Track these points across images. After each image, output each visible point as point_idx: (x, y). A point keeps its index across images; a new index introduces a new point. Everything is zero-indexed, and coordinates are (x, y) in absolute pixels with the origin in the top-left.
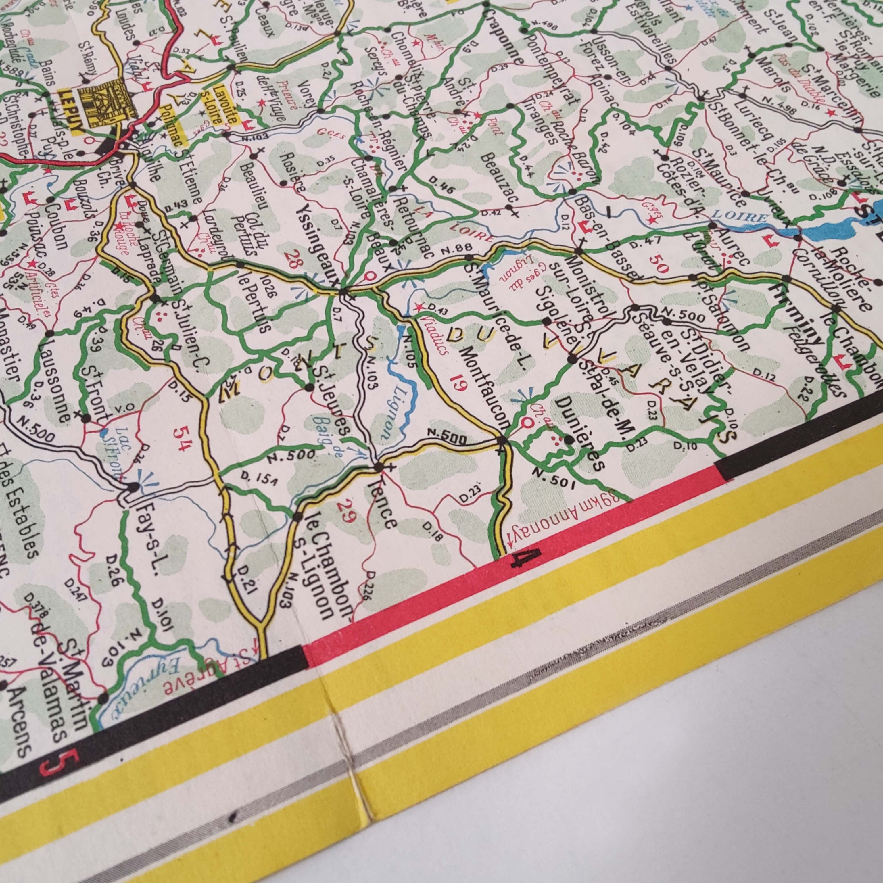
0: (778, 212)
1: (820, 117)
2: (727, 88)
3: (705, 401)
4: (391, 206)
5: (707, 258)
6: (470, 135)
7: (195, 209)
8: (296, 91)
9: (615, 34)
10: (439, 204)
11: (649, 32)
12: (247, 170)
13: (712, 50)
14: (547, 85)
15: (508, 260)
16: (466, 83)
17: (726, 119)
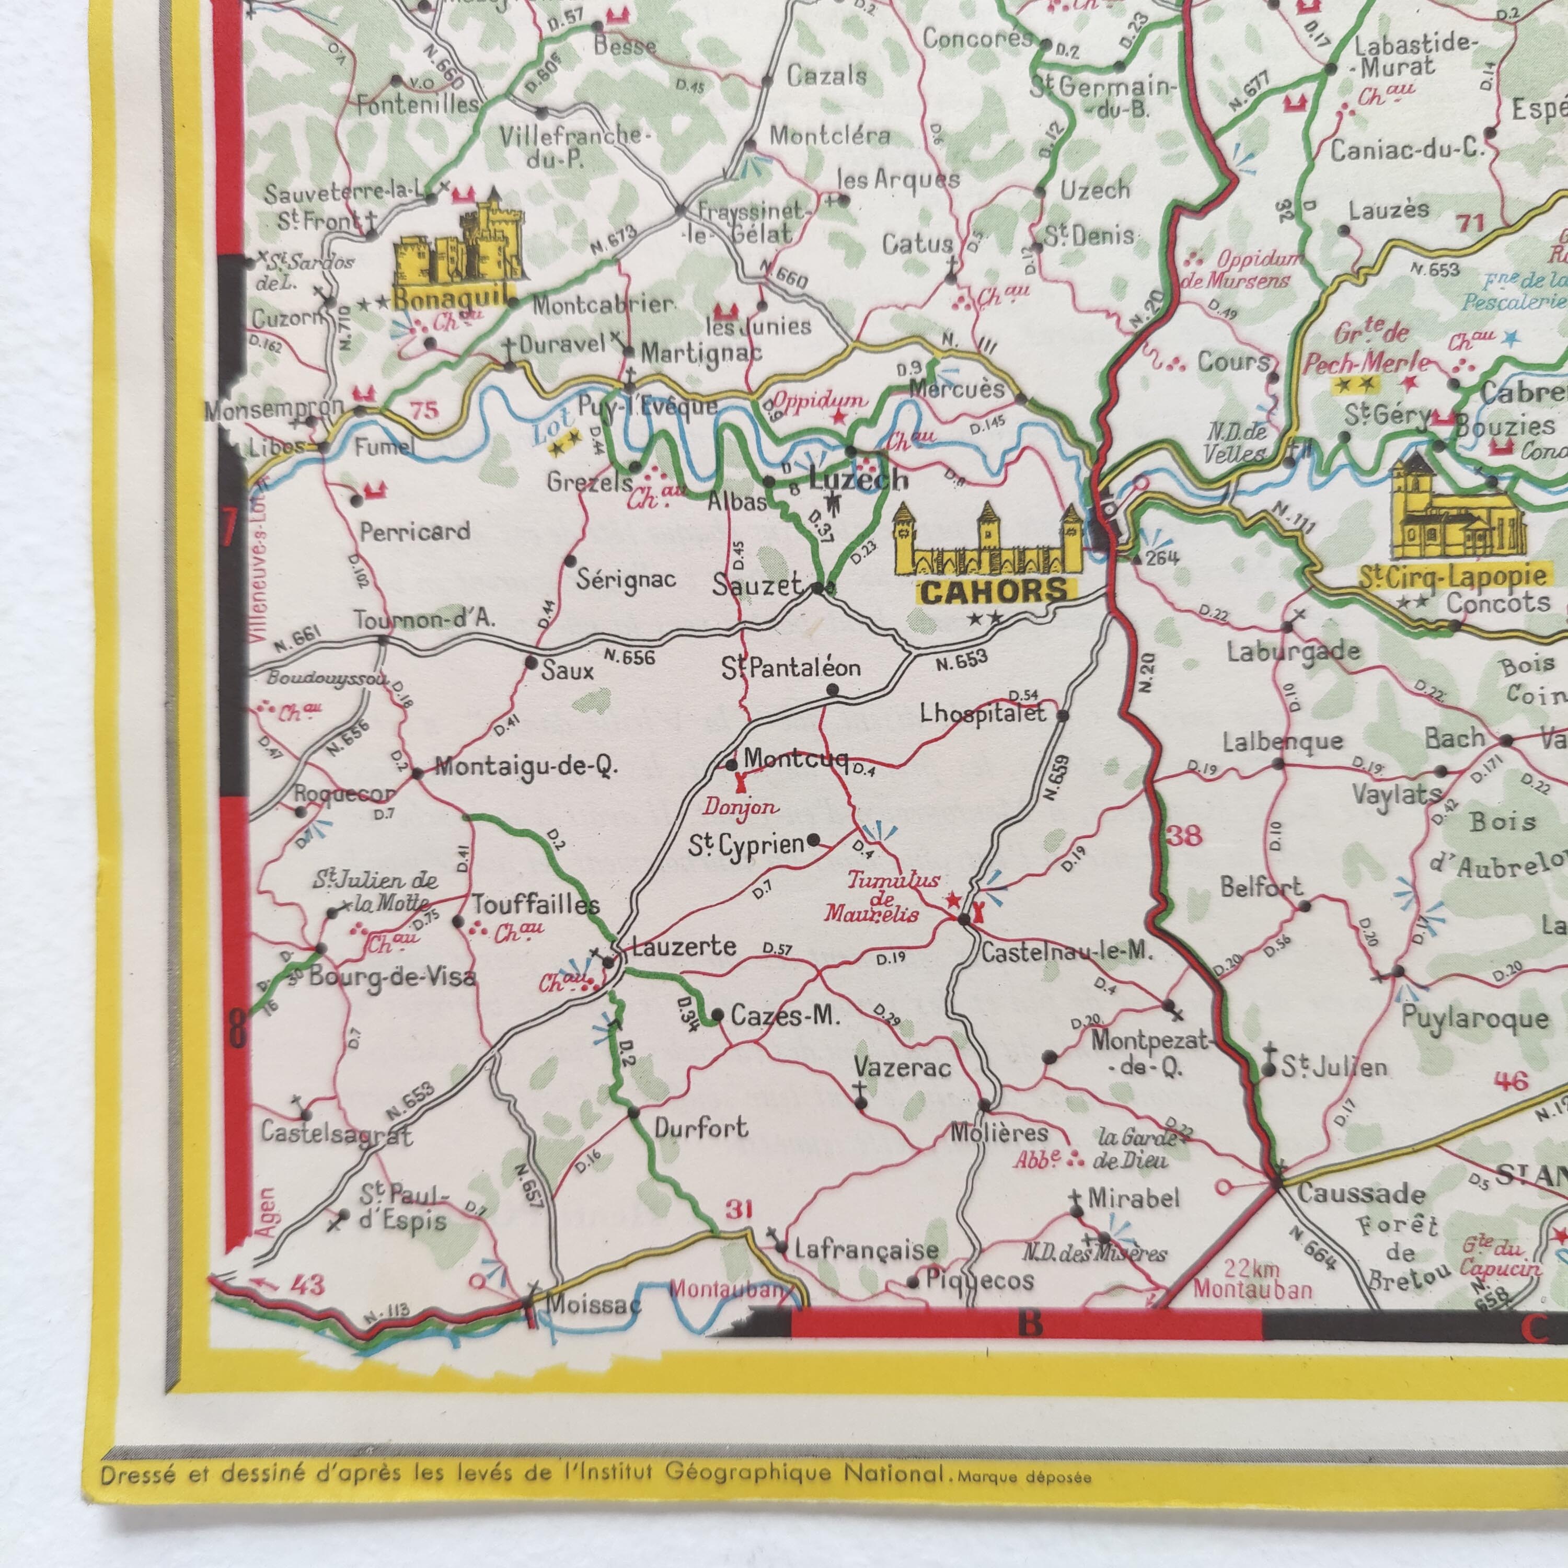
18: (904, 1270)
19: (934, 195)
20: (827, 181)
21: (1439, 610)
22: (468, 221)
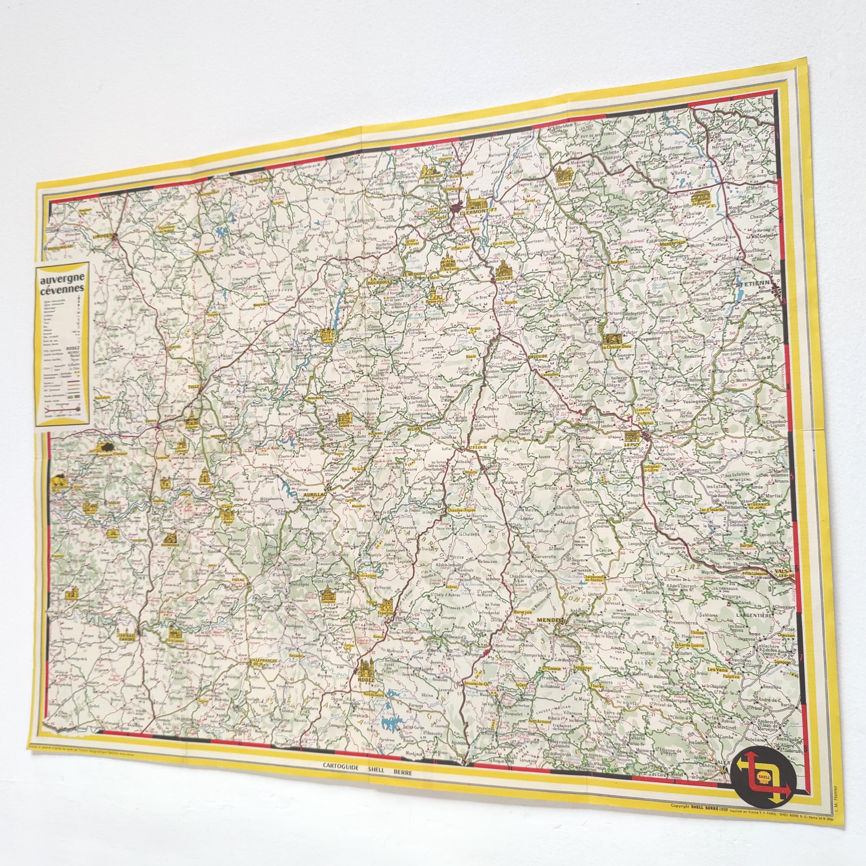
0: (729, 303)
1: (707, 280)
2: (689, 295)
3: (770, 340)
4: (691, 383)
5: (735, 323)
6: (677, 358)
7: (674, 425)
8: (646, 393)
9: (660, 312)
10: (695, 372)
11: (663, 305)
12: (667, 411)
13: (675, 293)
14: (669, 335)
15: (717, 363)
16: (660, 353)
17: (698, 300)
18: (115, 726)
19: (122, 588)
20: (111, 586)
21: (173, 645)
22: (73, 590)
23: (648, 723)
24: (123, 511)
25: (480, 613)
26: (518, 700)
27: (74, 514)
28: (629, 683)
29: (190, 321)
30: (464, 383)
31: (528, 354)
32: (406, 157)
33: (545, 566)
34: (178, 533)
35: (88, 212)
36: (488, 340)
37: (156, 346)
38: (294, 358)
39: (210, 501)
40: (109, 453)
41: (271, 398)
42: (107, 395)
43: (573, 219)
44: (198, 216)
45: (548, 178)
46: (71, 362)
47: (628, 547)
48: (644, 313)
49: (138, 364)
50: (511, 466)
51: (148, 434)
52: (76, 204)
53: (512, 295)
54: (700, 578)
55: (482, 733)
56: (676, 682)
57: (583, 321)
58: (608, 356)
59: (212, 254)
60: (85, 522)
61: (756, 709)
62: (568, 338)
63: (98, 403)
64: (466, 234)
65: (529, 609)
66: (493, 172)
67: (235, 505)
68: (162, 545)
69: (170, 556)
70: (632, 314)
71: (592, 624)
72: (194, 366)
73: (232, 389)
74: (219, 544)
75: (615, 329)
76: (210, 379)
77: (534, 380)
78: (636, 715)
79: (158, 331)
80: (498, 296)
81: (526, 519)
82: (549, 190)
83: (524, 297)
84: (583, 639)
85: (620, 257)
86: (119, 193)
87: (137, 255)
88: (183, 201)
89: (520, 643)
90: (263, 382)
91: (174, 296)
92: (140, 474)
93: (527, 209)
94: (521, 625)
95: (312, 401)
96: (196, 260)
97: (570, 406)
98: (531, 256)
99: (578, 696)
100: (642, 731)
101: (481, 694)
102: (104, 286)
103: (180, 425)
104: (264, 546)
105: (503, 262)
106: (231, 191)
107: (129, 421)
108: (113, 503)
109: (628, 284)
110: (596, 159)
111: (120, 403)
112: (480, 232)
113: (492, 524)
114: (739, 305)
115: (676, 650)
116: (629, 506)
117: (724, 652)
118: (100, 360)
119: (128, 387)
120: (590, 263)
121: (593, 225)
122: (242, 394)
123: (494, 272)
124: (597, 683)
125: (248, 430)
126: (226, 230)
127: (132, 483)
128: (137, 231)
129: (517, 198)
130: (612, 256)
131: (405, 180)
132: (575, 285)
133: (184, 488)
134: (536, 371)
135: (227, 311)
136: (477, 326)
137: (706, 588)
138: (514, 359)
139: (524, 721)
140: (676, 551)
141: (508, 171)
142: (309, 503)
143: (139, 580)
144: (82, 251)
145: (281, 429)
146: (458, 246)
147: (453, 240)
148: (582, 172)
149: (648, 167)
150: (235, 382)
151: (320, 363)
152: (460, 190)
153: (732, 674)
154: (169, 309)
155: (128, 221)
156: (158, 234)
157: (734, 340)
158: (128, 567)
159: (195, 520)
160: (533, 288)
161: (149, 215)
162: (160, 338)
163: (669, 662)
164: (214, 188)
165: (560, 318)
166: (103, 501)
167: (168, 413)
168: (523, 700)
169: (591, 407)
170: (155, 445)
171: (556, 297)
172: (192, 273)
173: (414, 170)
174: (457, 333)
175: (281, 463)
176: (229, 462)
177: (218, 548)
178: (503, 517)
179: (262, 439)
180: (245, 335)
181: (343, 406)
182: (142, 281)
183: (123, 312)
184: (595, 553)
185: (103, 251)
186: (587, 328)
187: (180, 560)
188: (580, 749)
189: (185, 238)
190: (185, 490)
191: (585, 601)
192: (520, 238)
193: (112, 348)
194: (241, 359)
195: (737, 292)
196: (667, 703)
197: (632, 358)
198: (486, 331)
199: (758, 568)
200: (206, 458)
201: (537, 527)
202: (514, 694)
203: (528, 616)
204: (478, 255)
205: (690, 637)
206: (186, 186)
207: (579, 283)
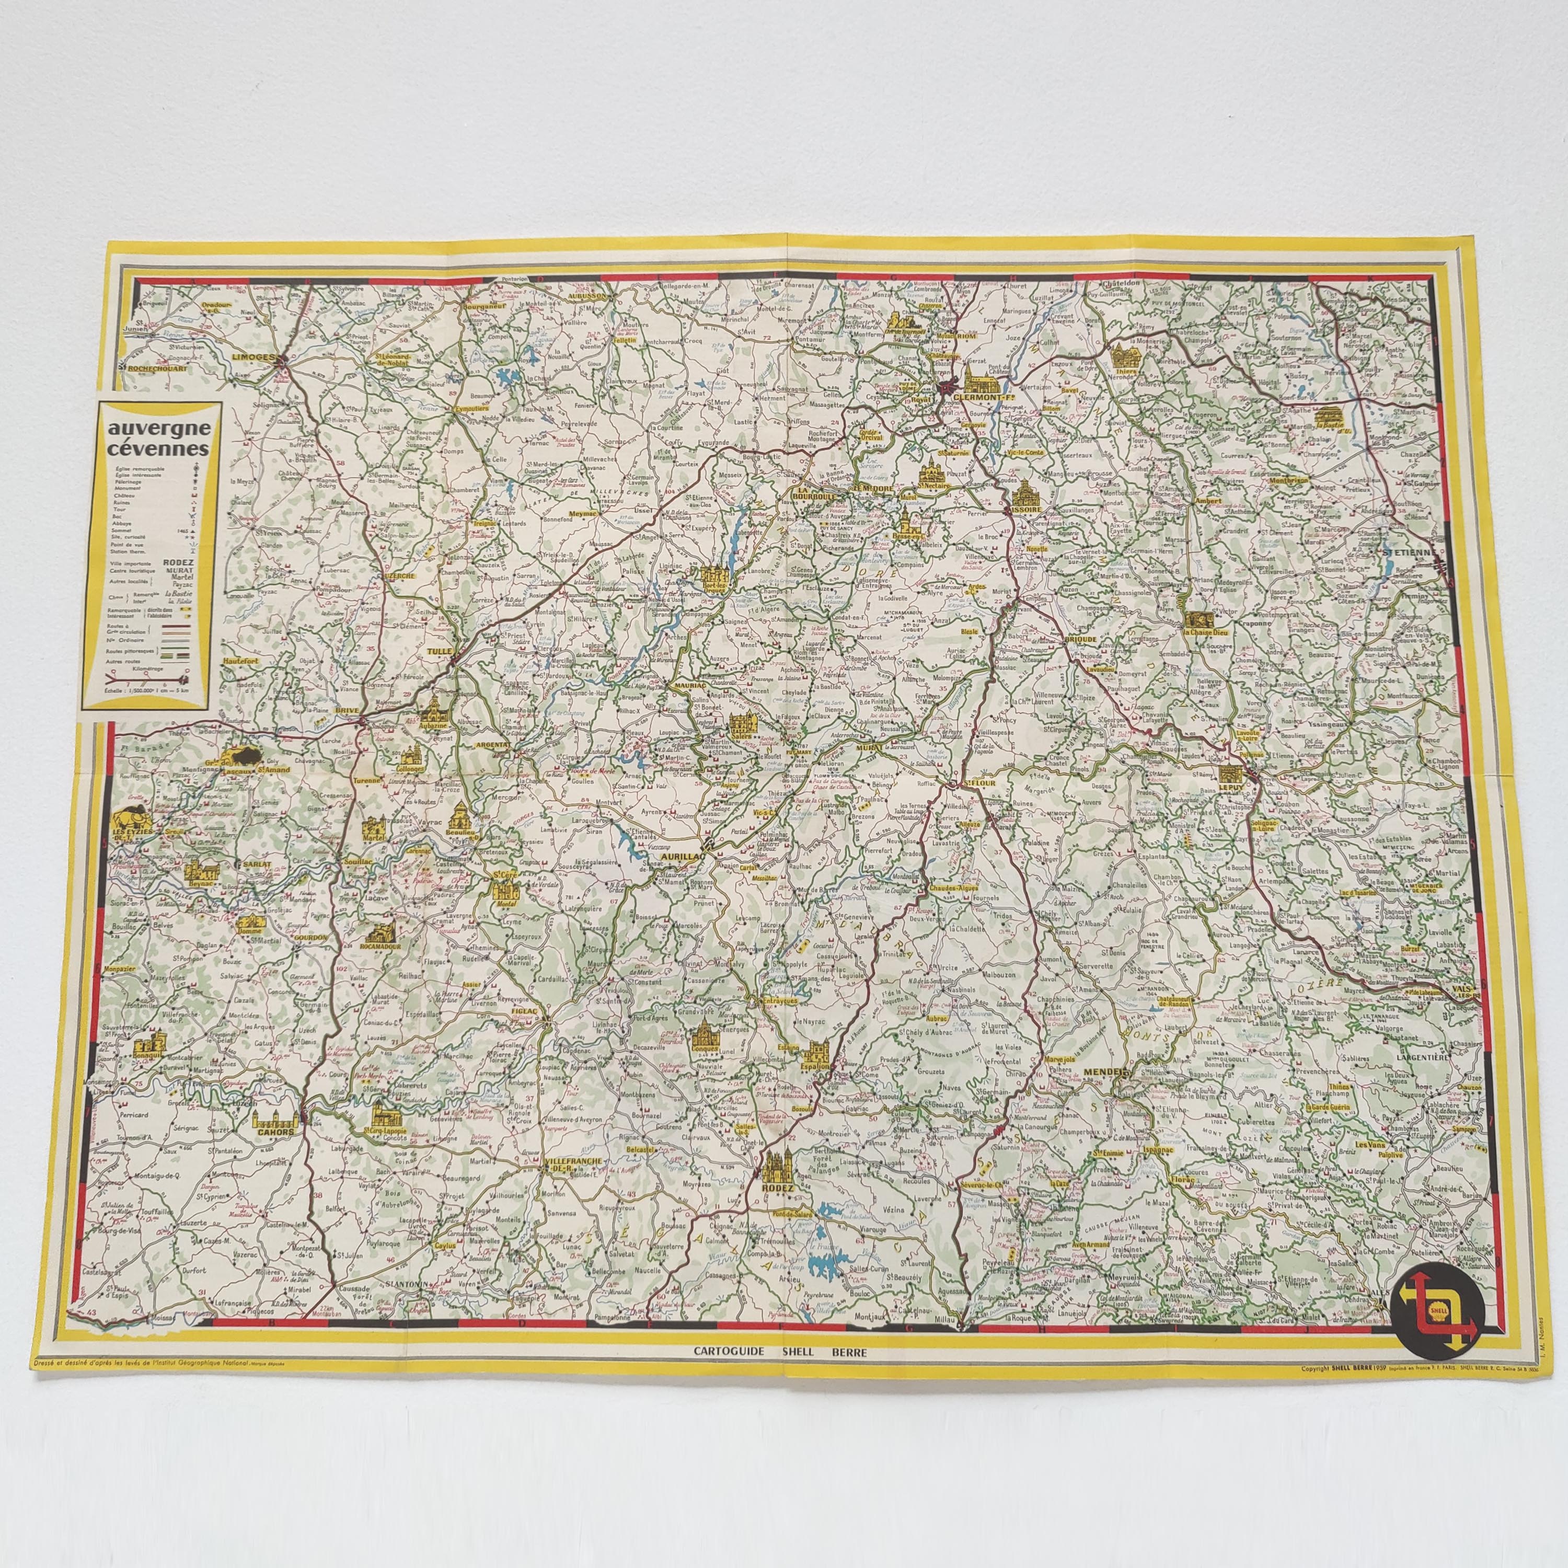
0: (1374, 578)
1: (1341, 541)
2: (1314, 561)
3: (1434, 638)
4: (1320, 695)
5: (1383, 609)
6: (1298, 656)
7: (1296, 759)
8: (1251, 707)
9: (1272, 584)
10: (1326, 679)
11: (1276, 573)
12: (1284, 736)
13: (1294, 556)
14: (1285, 620)
15: (1359, 668)
16: (1272, 646)
17: (1327, 570)
18: (242, 1308)
19: (268, 1031)
20: (242, 1028)
21: (382, 1139)
22: (153, 1036)
23: (1266, 1237)
24: (276, 880)
25: (987, 1062)
26: (1054, 1211)
27: (164, 886)
28: (1235, 1173)
29: (435, 531)
30: (958, 675)
31: (1066, 635)
32: (864, 294)
33: (1095, 981)
34: (398, 924)
35: (222, 309)
36: (998, 607)
37: (362, 570)
38: (650, 613)
39: (469, 865)
40: (250, 767)
41: (603, 680)
42: (253, 657)
43: (1140, 427)
44: (460, 343)
45: (1099, 359)
46: (172, 589)
47: (1230, 951)
48: (1247, 583)
49: (323, 602)
50: (1037, 815)
51: (341, 734)
52: (195, 290)
53: (1040, 537)
54: (1343, 1000)
55: (993, 1271)
56: (1308, 1167)
57: (1155, 588)
58: (1193, 647)
59: (488, 414)
60: (190, 903)
61: (1428, 1204)
62: (1131, 613)
63: (230, 671)
64: (964, 431)
65: (1071, 1054)
66: (1010, 338)
67: (523, 873)
68: (362, 947)
69: (379, 967)
70: (1229, 583)
71: (1172, 1077)
72: (440, 614)
73: (525, 660)
74: (486, 944)
75: (1203, 604)
76: (475, 640)
77: (1075, 677)
78: (1247, 1225)
79: (369, 543)
80: (1016, 538)
81: (1063, 904)
82: (1101, 378)
83: (1059, 542)
84: (1157, 1103)
85: (1210, 493)
86: (293, 283)
87: (329, 401)
88: (428, 313)
89: (1055, 1112)
90: (587, 651)
91: (405, 483)
92: (316, 810)
93: (1065, 402)
94: (1057, 1081)
95: (683, 690)
96: (451, 421)
97: (1133, 723)
98: (1071, 479)
99: (1151, 1198)
100: (1257, 1251)
101: (990, 1204)
102: (255, 454)
103: (409, 721)
104: (580, 948)
105: (1025, 483)
106: (530, 308)
107: (300, 708)
108: (256, 864)
109: (1222, 536)
110: (1174, 340)
111: (281, 674)
112: (987, 430)
113: (1007, 913)
114: (1388, 583)
115: (1307, 1115)
116: (1230, 884)
117: (1379, 1117)
118: (239, 589)
119: (300, 645)
120: (1165, 499)
121: (1170, 440)
122: (543, 671)
123: (1010, 497)
124: (1181, 1175)
125: (554, 737)
126: (516, 375)
127: (299, 828)
128: (331, 356)
129: (1048, 384)
130: (1198, 491)
131: (860, 331)
132: (1142, 531)
133: (416, 838)
134: (1079, 664)
135: (513, 519)
136: (980, 583)
137: (1351, 1016)
138: (1042, 640)
139: (1064, 1246)
140: (1305, 958)
141: (1034, 339)
142: (672, 872)
143: (306, 1015)
144: (207, 381)
145: (621, 737)
146: (950, 450)
147: (941, 439)
148: (1154, 356)
149: (1252, 361)
150: (530, 648)
151: (701, 625)
152: (954, 358)
153: (1392, 1150)
154: (392, 505)
155: (312, 335)
156: (375, 366)
157: (1382, 635)
158: (285, 988)
159: (437, 900)
160: (1074, 530)
161: (357, 330)
162: (372, 557)
163: (1298, 1136)
164: (495, 298)
165: (1118, 580)
166: (232, 861)
167: (384, 697)
168: (1062, 1209)
169: (1167, 725)
170: (354, 757)
171: (1111, 546)
172: (441, 444)
173: (878, 318)
174: (946, 592)
175: (617, 799)
176: (513, 793)
177: (485, 953)
178: (1024, 900)
179: (581, 754)
180: (552, 566)
181: (742, 702)
182: (338, 450)
183: (295, 502)
184: (1175, 960)
185: (255, 385)
186: (1161, 600)
187: (401, 975)
188: (1156, 1287)
189: (431, 379)
190: (419, 843)
191: (1160, 1039)
192: (1052, 448)
193: (267, 569)
194: (543, 608)
195: (1384, 563)
196: (1295, 1202)
197: (1229, 651)
198: (994, 592)
199: (1429, 984)
200: (464, 784)
201: (1082, 918)
202: (1047, 1200)
203: (1069, 1065)
204: (983, 467)
205: (1328, 1095)
206: (435, 288)
207: (1148, 528)
